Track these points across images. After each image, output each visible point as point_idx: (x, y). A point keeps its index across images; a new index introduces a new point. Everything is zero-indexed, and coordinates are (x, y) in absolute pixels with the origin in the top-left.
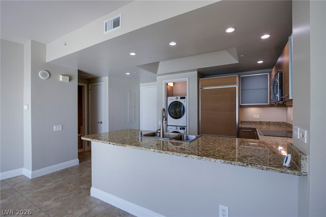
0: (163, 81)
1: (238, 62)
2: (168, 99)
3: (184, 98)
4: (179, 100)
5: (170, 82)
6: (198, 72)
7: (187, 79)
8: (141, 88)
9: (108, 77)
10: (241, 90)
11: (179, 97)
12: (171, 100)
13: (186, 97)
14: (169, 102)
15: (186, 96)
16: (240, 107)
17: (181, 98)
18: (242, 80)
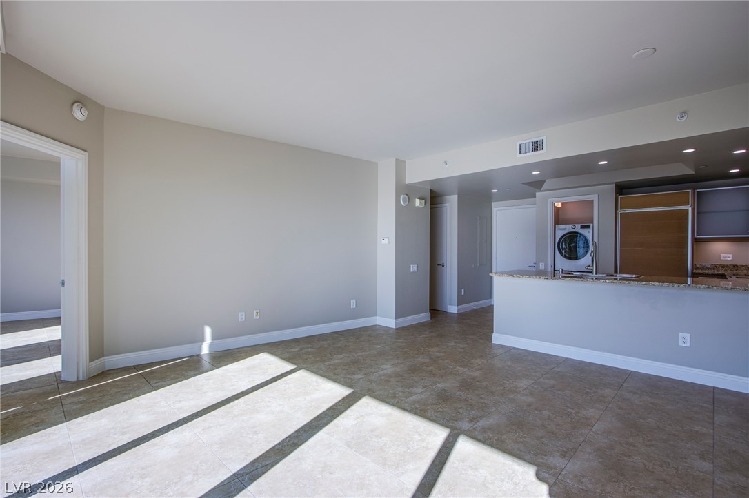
0: (549, 200)
1: (693, 172)
2: (557, 229)
3: (588, 227)
4: (578, 229)
5: (558, 202)
6: (616, 185)
7: (595, 198)
8: (494, 210)
9: (457, 196)
10: (697, 213)
11: (578, 226)
12: (562, 230)
13: (591, 225)
14: (559, 234)
15: (593, 223)
16: (695, 240)
17: (582, 227)
18: (699, 197)
